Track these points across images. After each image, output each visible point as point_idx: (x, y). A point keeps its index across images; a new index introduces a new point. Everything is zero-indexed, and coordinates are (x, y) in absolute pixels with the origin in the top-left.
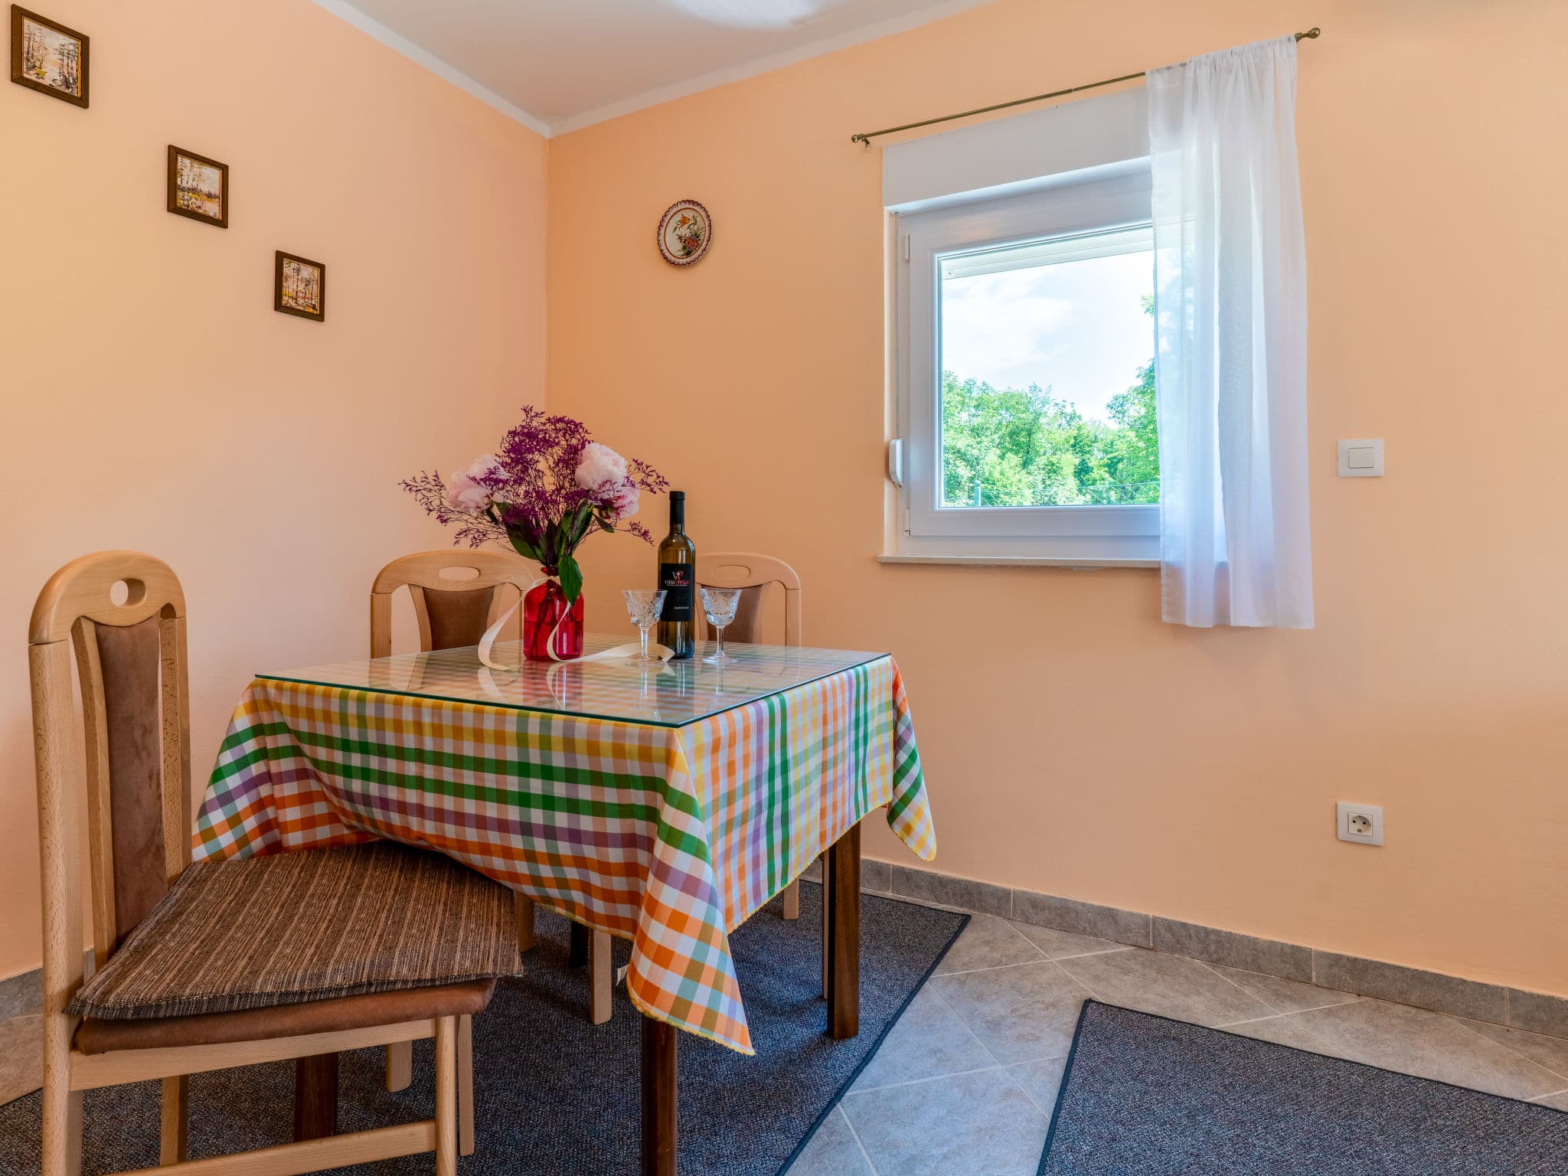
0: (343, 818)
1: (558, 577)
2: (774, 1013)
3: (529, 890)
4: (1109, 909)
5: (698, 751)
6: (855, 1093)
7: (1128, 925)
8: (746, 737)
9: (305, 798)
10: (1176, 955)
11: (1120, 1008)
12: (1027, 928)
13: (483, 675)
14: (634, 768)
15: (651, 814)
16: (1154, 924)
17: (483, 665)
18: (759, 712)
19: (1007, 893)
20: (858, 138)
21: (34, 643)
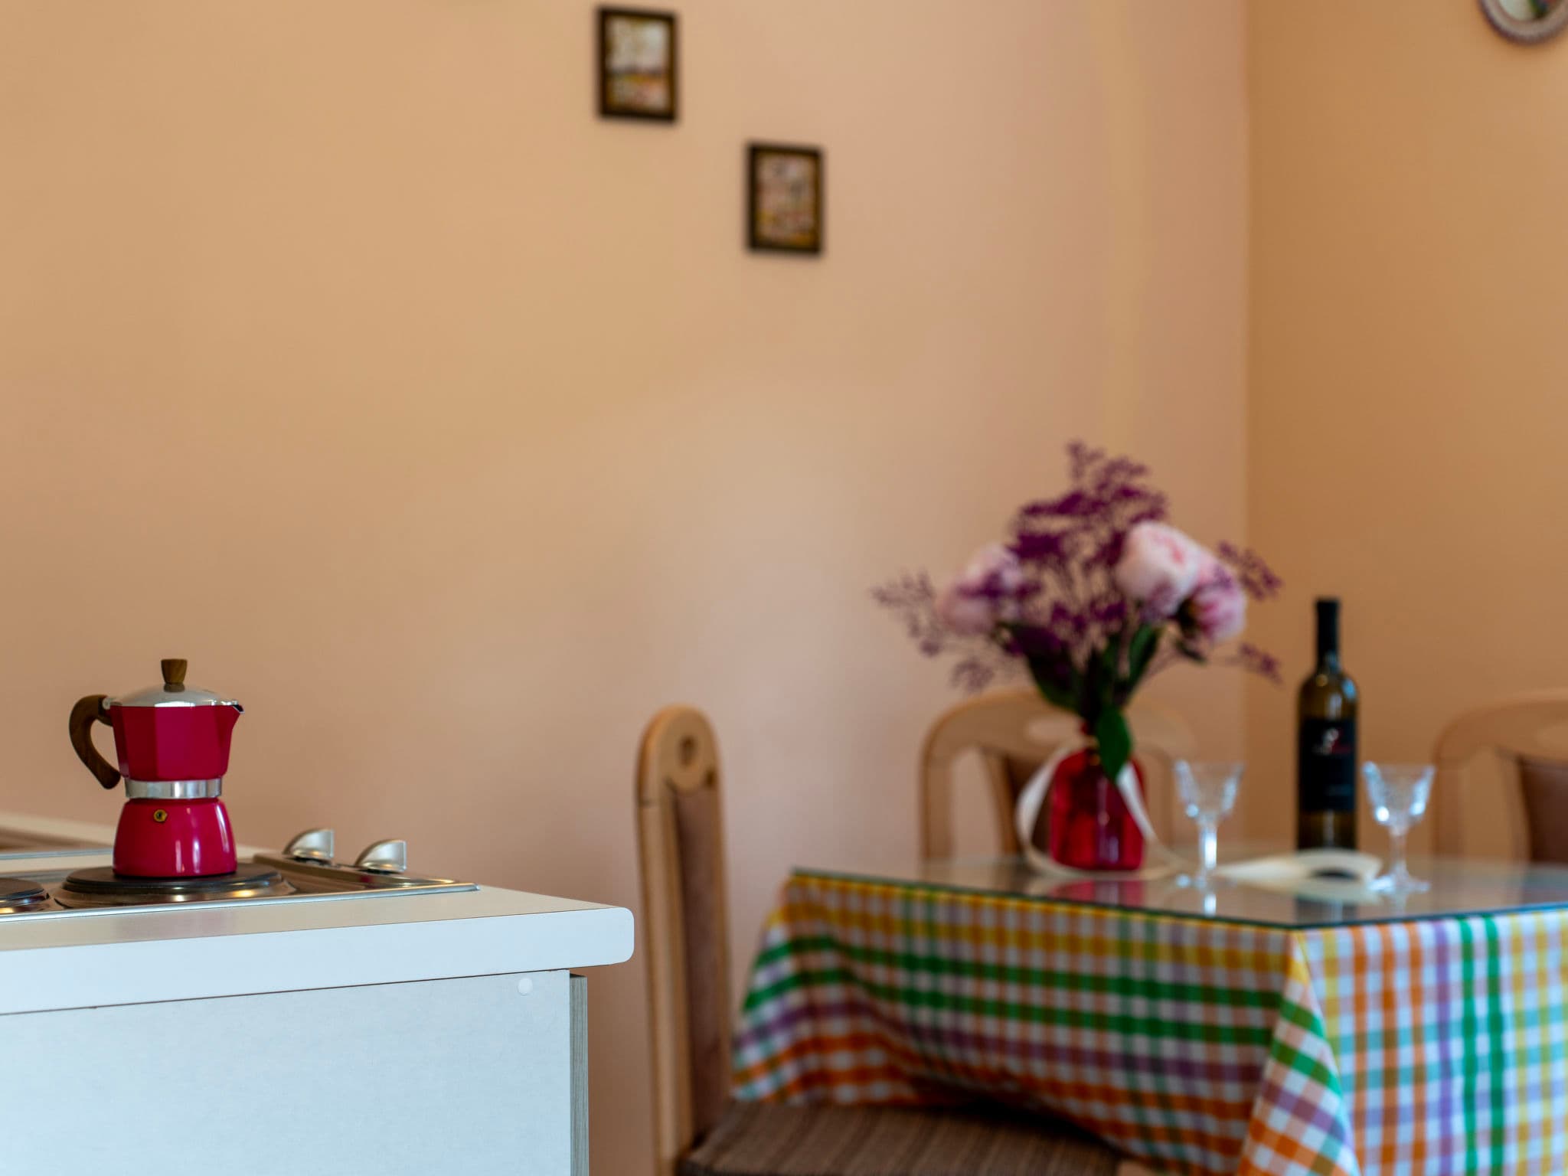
0: (907, 1067)
5: (1331, 966)
9: (857, 1042)
14: (1249, 981)
15: (1265, 1036)
18: (1441, 936)
21: (641, 801)
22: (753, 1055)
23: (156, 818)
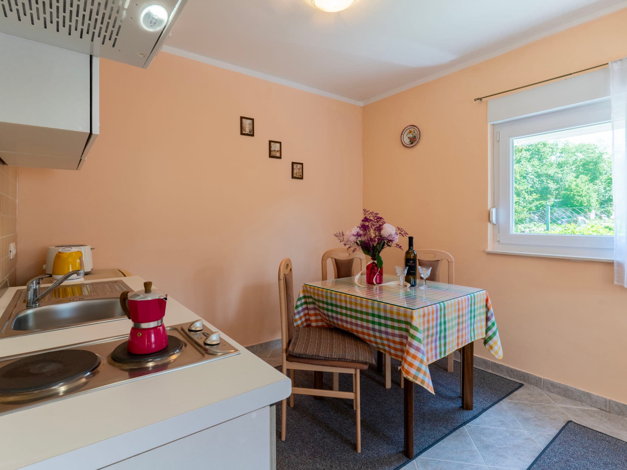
0: (325, 321)
1: (376, 261)
2: (443, 397)
3: (374, 345)
4: (588, 393)
5: (419, 316)
6: (470, 425)
7: (597, 400)
8: (433, 313)
9: (316, 315)
10: (620, 416)
11: (584, 427)
12: (548, 393)
13: (356, 288)
14: (402, 319)
15: (407, 331)
16: (609, 402)
17: (356, 284)
18: (437, 307)
19: (541, 379)
20: (477, 100)
21: (279, 280)
22: (297, 317)
23: (138, 335)
